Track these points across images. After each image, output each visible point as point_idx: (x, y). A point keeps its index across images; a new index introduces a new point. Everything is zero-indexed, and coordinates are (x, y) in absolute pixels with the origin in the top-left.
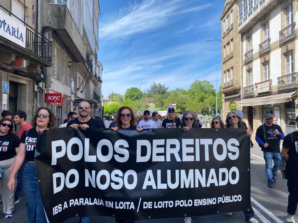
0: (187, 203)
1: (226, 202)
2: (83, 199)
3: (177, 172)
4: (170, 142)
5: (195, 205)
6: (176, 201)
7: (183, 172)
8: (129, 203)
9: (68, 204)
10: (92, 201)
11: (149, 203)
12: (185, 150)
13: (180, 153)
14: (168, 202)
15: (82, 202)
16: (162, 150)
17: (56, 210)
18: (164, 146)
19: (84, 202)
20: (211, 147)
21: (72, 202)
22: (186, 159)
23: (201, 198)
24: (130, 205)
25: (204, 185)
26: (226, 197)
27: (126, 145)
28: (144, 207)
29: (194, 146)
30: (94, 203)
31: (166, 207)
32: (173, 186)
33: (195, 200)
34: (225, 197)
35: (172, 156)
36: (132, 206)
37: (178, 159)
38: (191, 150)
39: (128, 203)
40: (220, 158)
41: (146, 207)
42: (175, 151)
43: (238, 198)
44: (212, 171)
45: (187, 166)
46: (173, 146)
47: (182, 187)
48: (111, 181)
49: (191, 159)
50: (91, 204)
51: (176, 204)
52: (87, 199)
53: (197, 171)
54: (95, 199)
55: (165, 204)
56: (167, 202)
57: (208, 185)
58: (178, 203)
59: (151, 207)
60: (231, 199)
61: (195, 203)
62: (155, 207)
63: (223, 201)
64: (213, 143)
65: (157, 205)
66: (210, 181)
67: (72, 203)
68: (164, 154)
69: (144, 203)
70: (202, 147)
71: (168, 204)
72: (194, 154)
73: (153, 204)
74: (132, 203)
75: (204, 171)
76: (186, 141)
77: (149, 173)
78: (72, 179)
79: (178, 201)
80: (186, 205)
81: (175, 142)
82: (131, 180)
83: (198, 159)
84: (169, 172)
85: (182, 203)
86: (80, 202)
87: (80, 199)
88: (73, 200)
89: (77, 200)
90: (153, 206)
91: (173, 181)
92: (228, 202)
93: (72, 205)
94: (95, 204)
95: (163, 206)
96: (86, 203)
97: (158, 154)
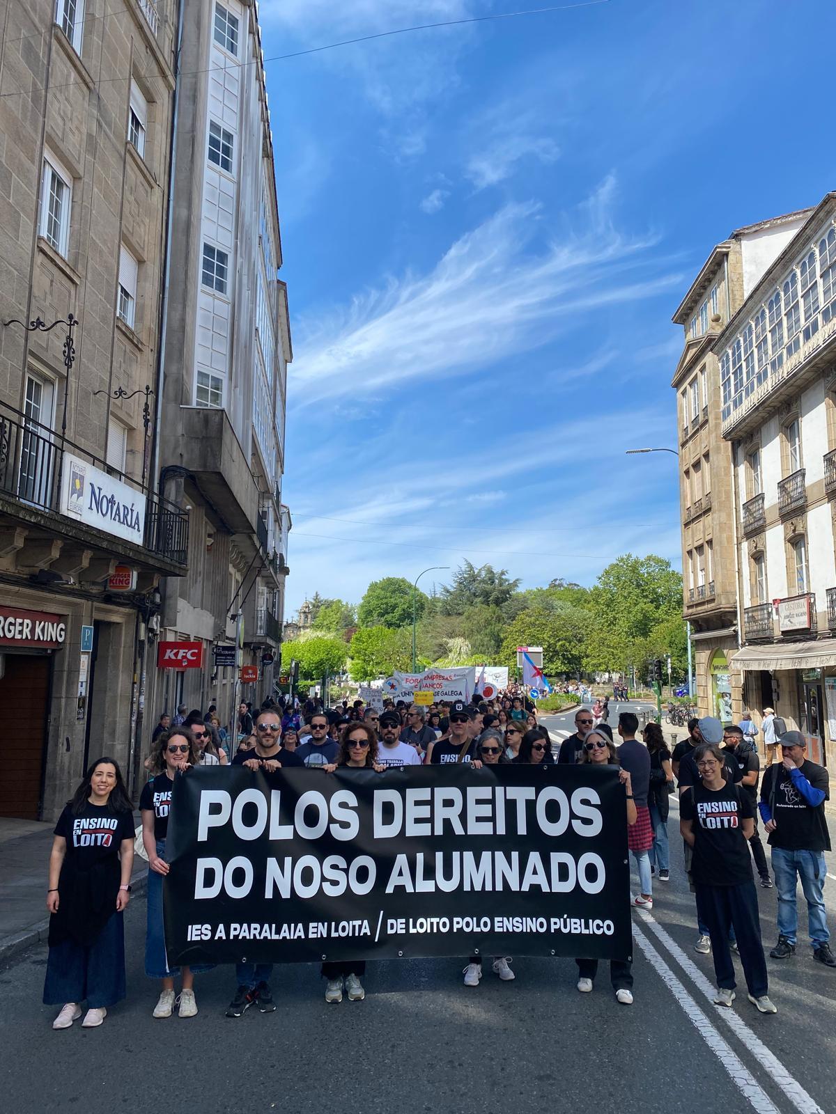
0: (478, 925)
1: (573, 931)
2: (258, 926)
3: (456, 855)
4: (442, 793)
5: (497, 930)
6: (456, 920)
7: (469, 856)
8: (360, 922)
9: (227, 932)
10: (278, 932)
11: (400, 921)
12: (474, 811)
13: (463, 817)
14: (437, 920)
15: (257, 932)
16: (425, 812)
17: (195, 932)
18: (431, 803)
19: (260, 934)
20: (531, 805)
21: (235, 929)
22: (476, 829)
23: (509, 914)
24: (360, 927)
25: (515, 887)
26: (573, 920)
27: (352, 800)
28: (390, 932)
29: (492, 802)
30: (283, 934)
31: (435, 931)
32: (448, 887)
33: (497, 919)
34: (568, 920)
35: (447, 823)
36: (366, 930)
37: (459, 830)
38: (486, 810)
39: (357, 923)
40: (554, 830)
41: (393, 932)
42: (453, 814)
43: (604, 927)
44: (534, 858)
45: (477, 845)
46: (448, 803)
47: (467, 888)
48: (324, 879)
49: (486, 829)
50: (275, 937)
51: (456, 927)
52: (266, 926)
53: (500, 855)
54: (285, 926)
55: (432, 924)
56: (435, 920)
57: (525, 888)
58: (459, 923)
59: (404, 931)
60: (587, 927)
61: (497, 924)
62: (412, 931)
63: (565, 927)
64: (537, 794)
65: (415, 927)
66: (529, 879)
67: (236, 933)
68: (431, 820)
69: (390, 921)
70: (511, 805)
71: (438, 923)
72: (492, 819)
73: (407, 924)
74: (366, 922)
75: (515, 855)
76: (475, 792)
77: (401, 860)
78: (239, 877)
79: (459, 919)
80: (477, 930)
81: (453, 793)
82: (362, 875)
83: (501, 830)
84: (439, 856)
85: (468, 924)
86: (253, 932)
87: (253, 926)
88: (237, 926)
89: (245, 926)
90: (407, 928)
91: (448, 875)
92: (578, 932)
93: (236, 937)
94: (283, 937)
95: (427, 928)
96: (263, 934)
97: (418, 821)
